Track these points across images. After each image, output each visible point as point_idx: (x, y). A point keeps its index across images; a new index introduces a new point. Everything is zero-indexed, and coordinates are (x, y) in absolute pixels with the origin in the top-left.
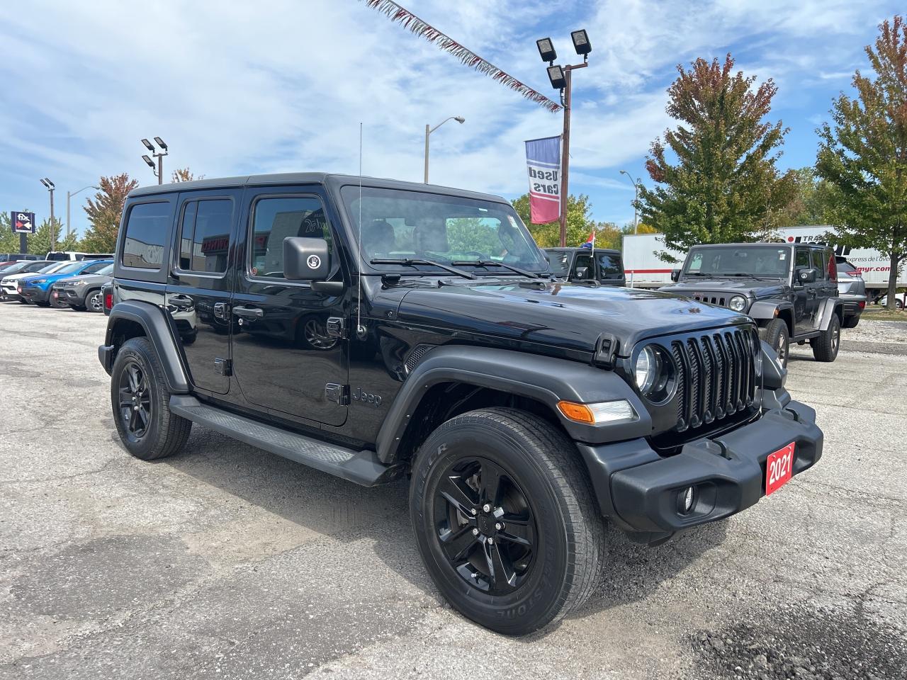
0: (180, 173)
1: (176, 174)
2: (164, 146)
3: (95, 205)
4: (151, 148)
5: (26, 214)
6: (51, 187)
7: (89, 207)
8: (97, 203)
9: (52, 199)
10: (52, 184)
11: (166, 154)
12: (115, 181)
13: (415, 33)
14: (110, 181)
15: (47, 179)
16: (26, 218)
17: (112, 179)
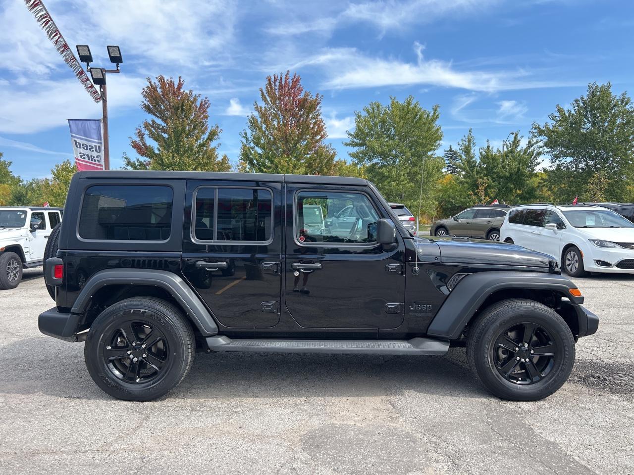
13: (44, 29)
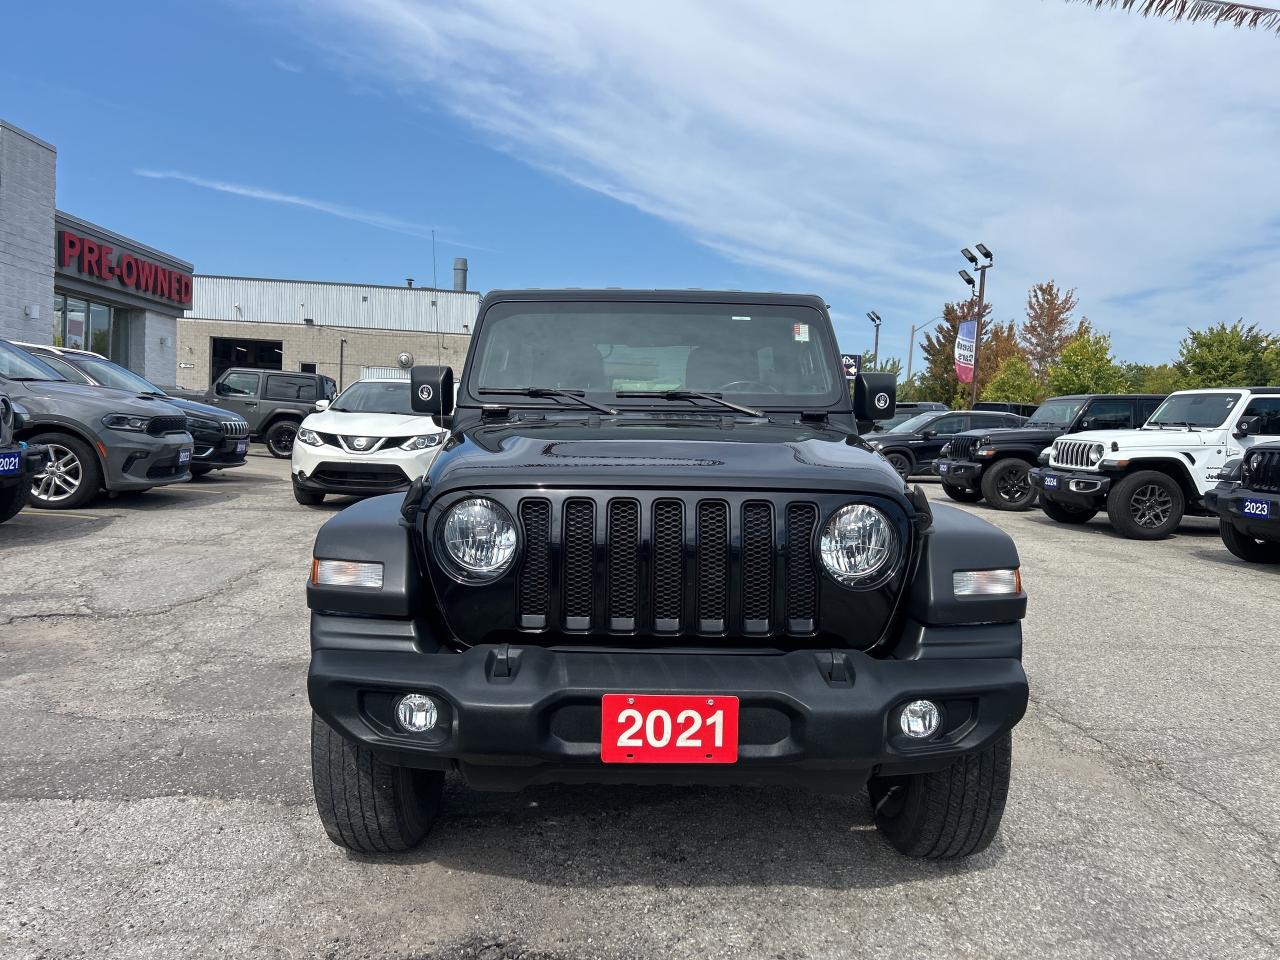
0: (1041, 289)
1: (1035, 291)
2: (988, 255)
3: (934, 341)
4: (973, 259)
5: (852, 357)
6: (878, 322)
7: (926, 343)
8: (938, 338)
9: (877, 336)
10: (878, 318)
11: (991, 266)
12: (962, 308)
14: (956, 307)
15: (873, 313)
16: (852, 361)
17: (958, 305)
